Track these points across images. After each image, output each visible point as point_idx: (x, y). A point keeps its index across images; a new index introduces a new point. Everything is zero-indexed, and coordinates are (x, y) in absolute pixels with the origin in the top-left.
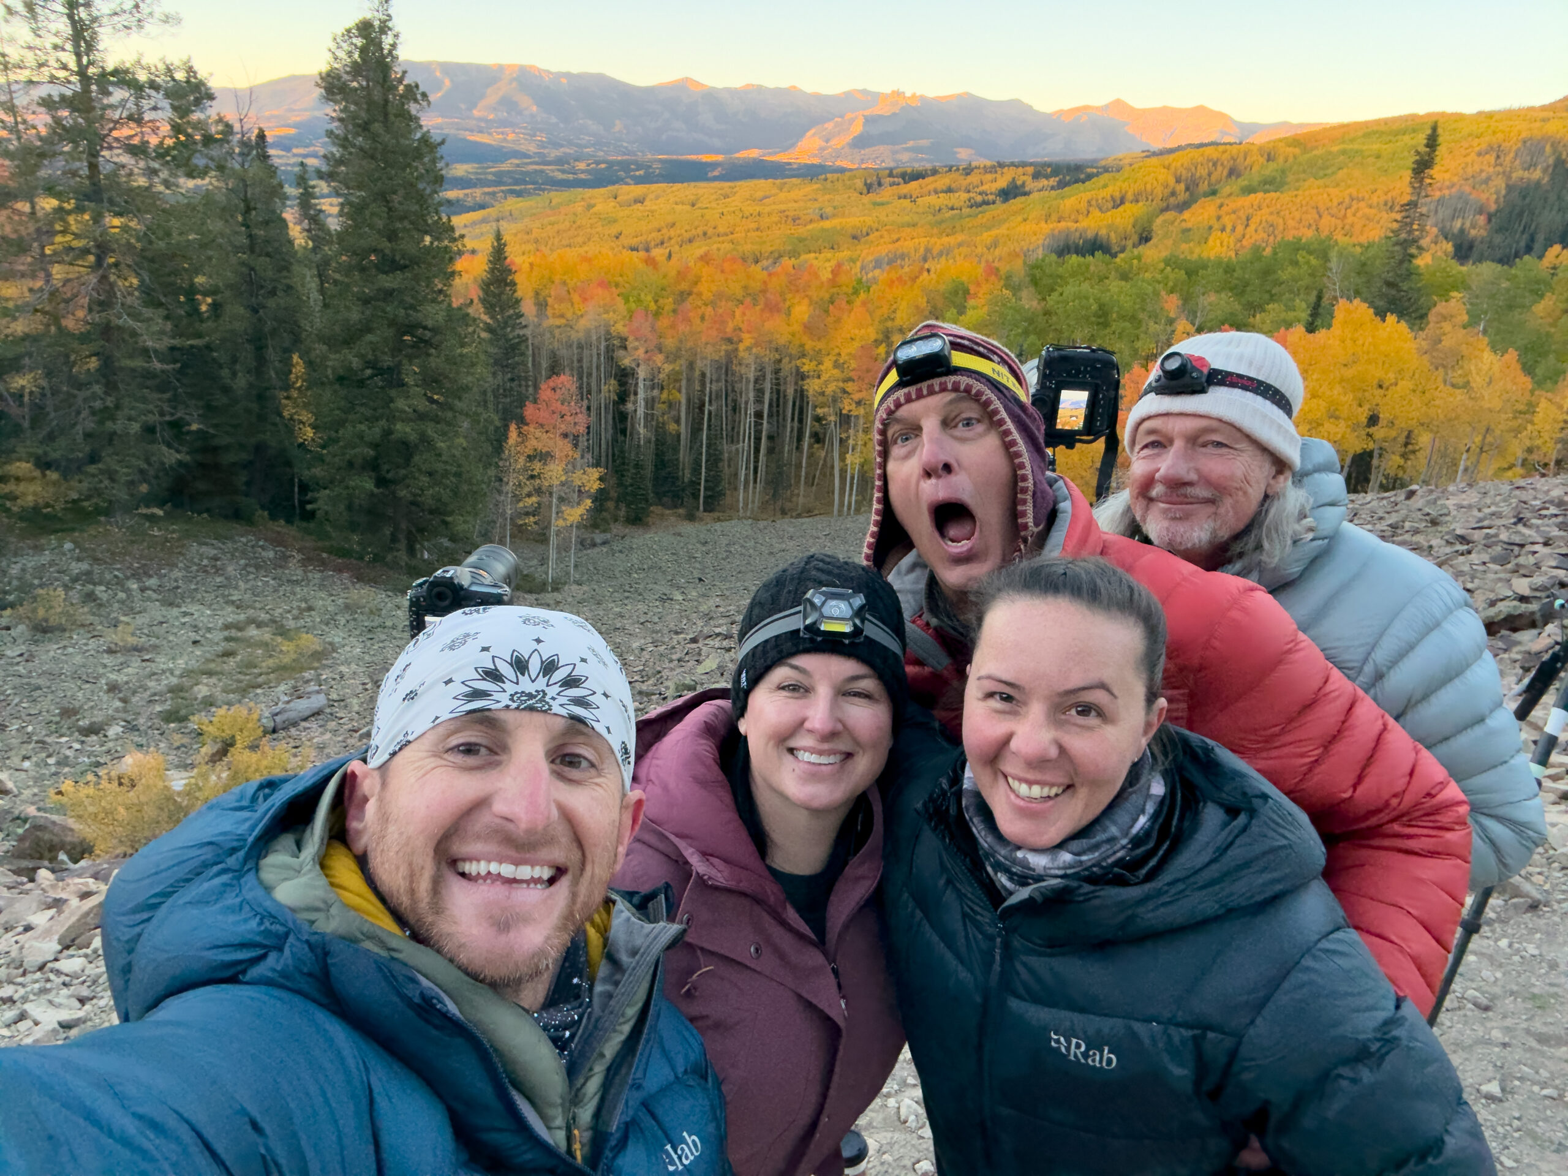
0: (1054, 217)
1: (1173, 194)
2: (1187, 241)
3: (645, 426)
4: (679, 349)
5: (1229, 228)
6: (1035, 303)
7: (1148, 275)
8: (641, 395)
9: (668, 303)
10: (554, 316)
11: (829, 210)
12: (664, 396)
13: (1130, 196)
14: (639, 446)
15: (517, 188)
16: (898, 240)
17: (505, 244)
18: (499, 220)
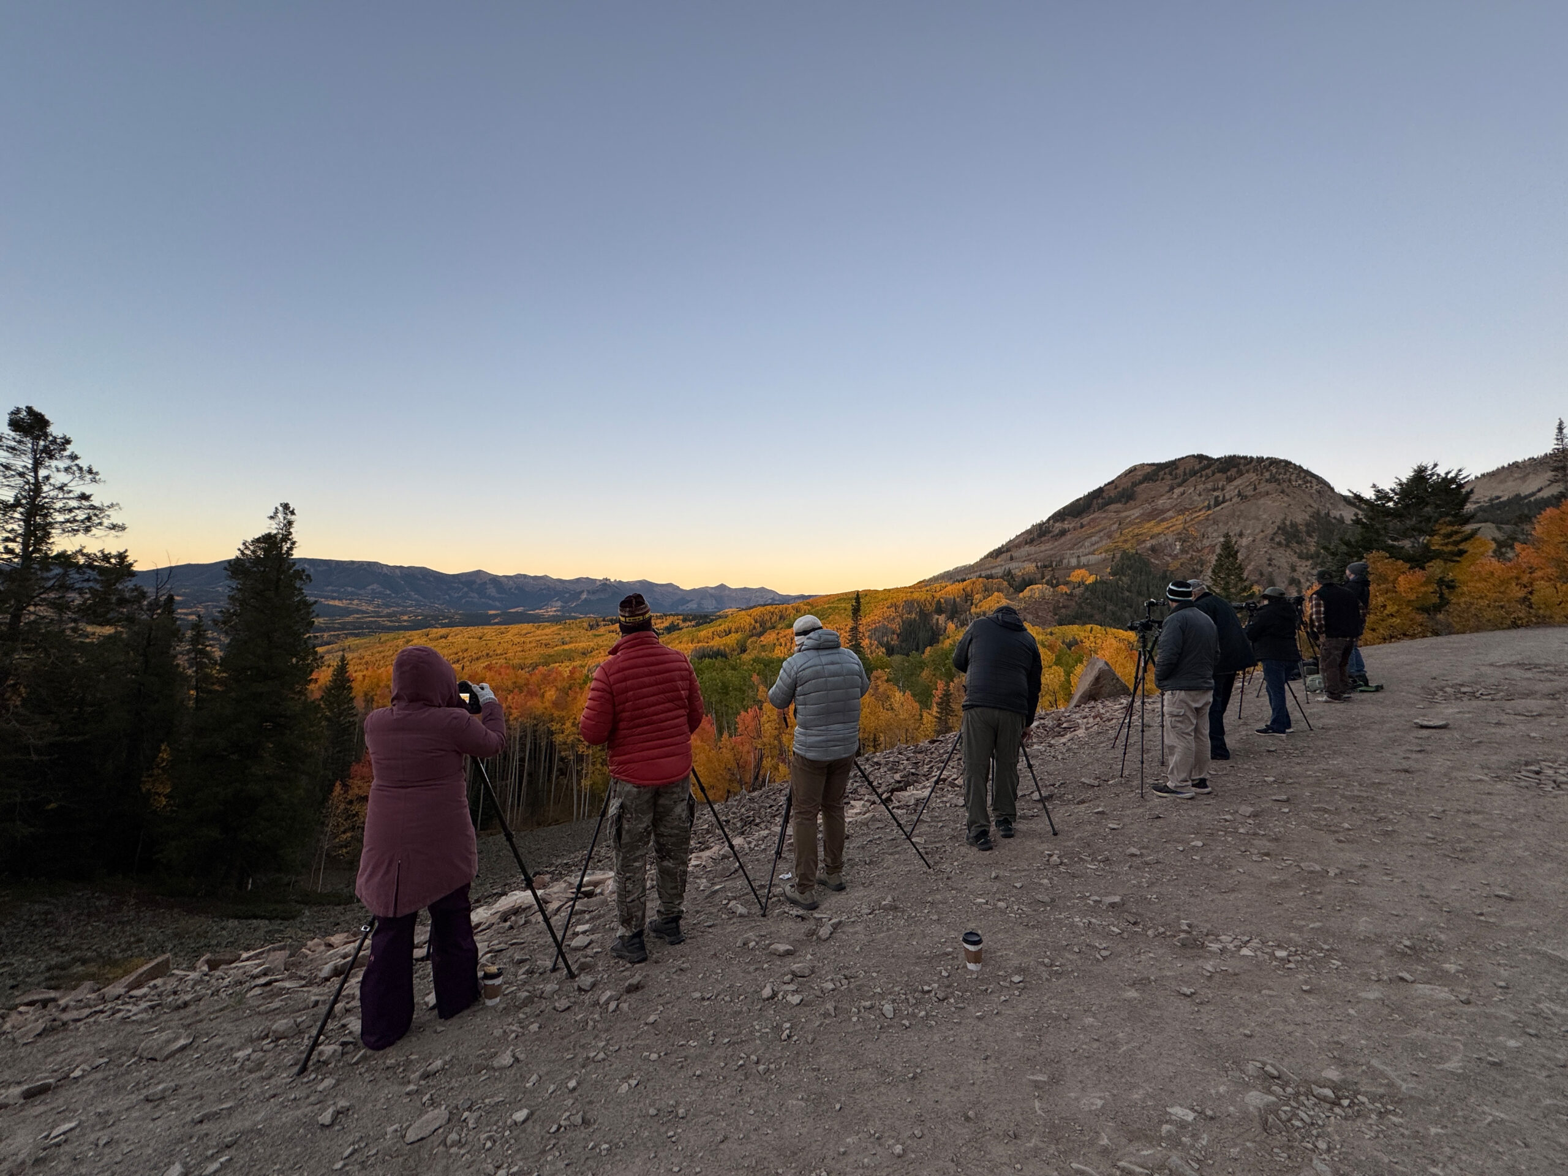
0: (696, 640)
1: (754, 628)
7: (746, 668)
15: (356, 632)
17: (347, 664)
18: (343, 650)
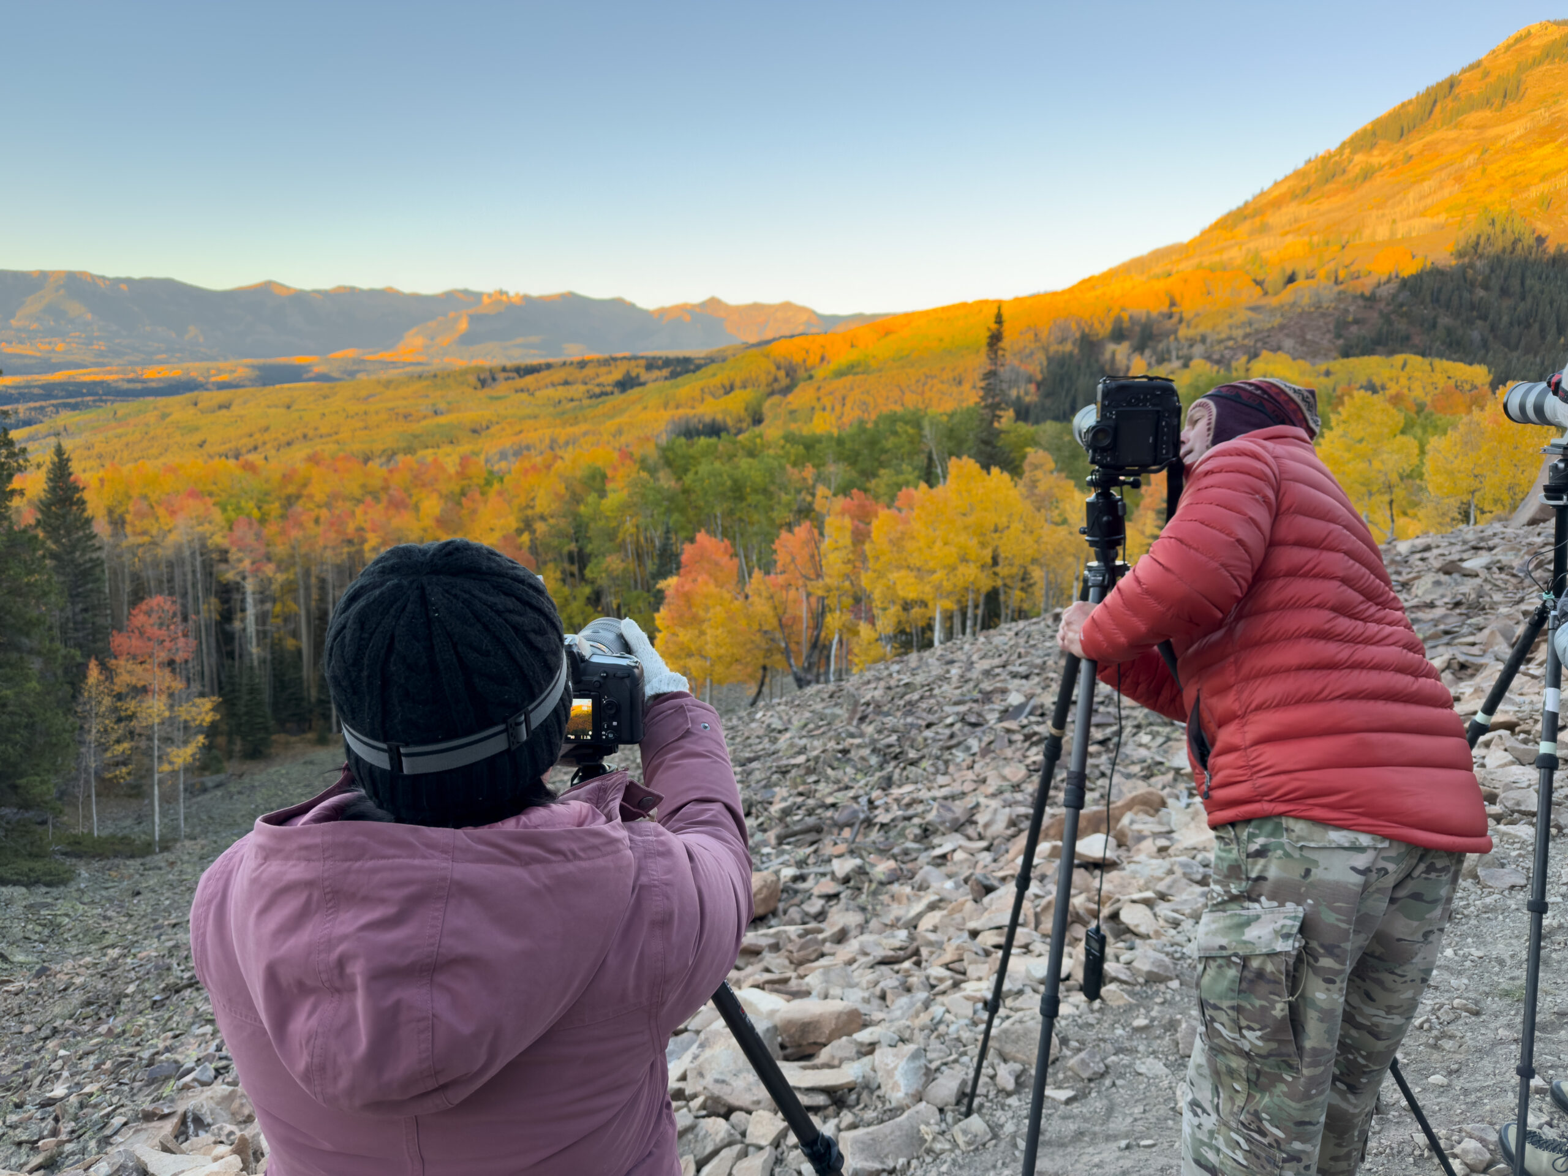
0: (672, 405)
1: (776, 380)
2: (795, 420)
3: (258, 645)
4: (292, 556)
5: (829, 408)
6: (673, 483)
7: (771, 452)
8: (251, 611)
9: (274, 508)
10: (135, 534)
11: (442, 406)
12: (278, 608)
13: (738, 383)
14: (252, 668)
15: (72, 401)
16: (521, 432)
17: (68, 460)
18: (58, 434)
